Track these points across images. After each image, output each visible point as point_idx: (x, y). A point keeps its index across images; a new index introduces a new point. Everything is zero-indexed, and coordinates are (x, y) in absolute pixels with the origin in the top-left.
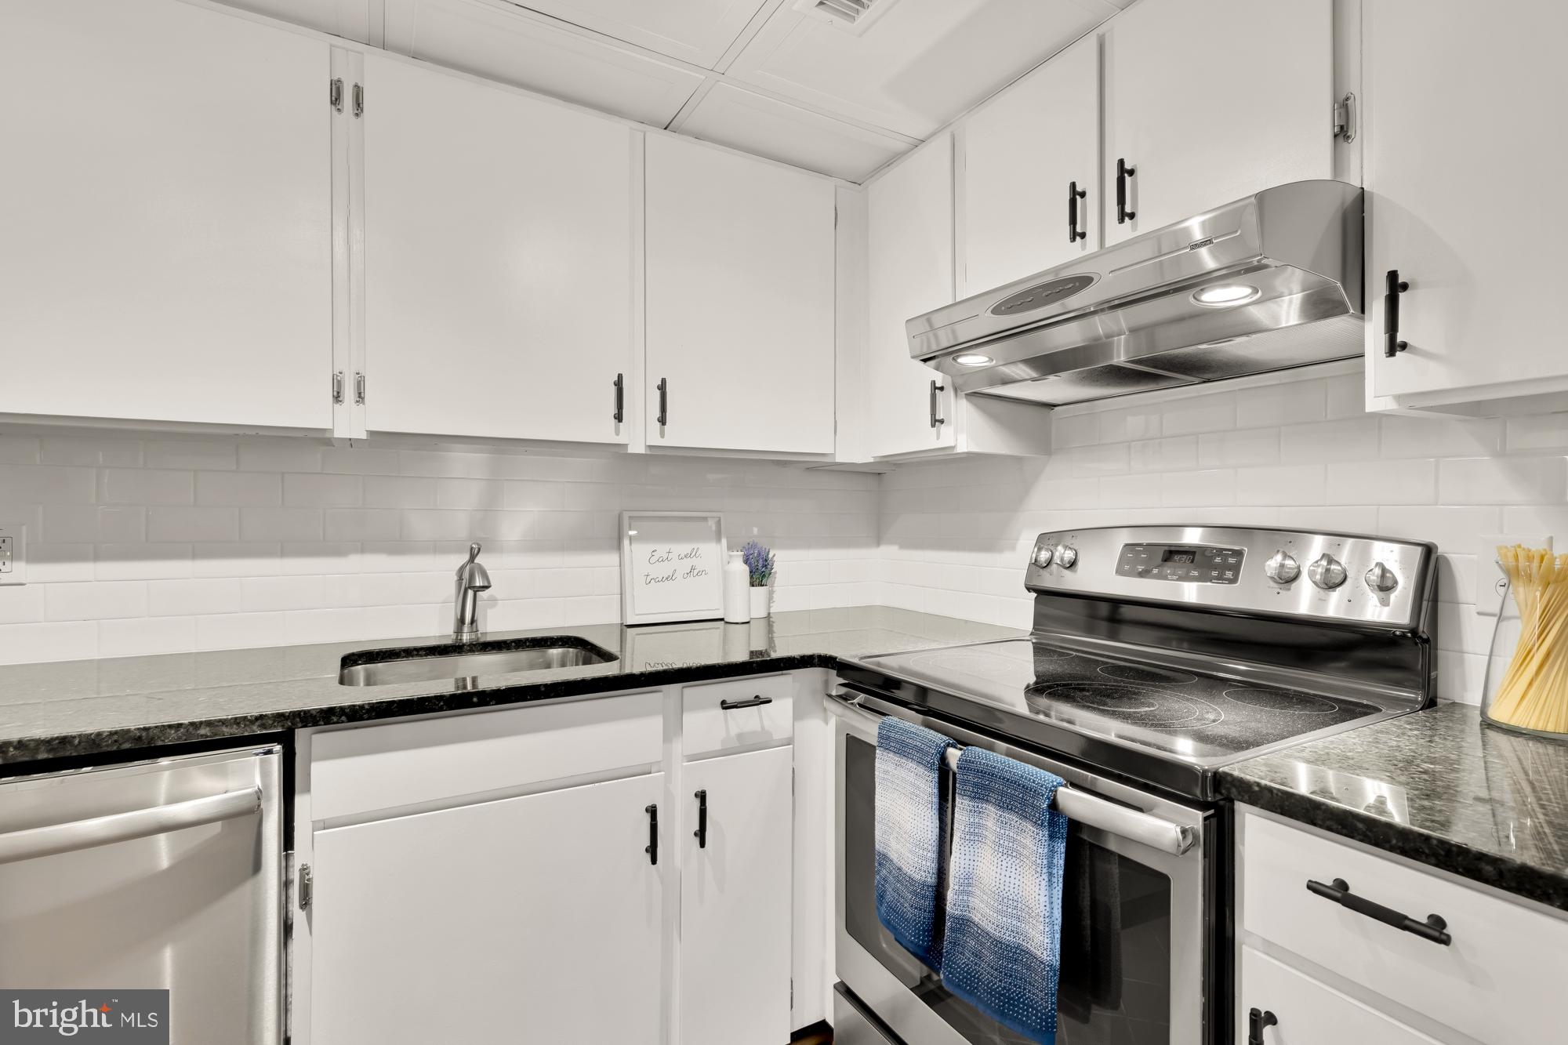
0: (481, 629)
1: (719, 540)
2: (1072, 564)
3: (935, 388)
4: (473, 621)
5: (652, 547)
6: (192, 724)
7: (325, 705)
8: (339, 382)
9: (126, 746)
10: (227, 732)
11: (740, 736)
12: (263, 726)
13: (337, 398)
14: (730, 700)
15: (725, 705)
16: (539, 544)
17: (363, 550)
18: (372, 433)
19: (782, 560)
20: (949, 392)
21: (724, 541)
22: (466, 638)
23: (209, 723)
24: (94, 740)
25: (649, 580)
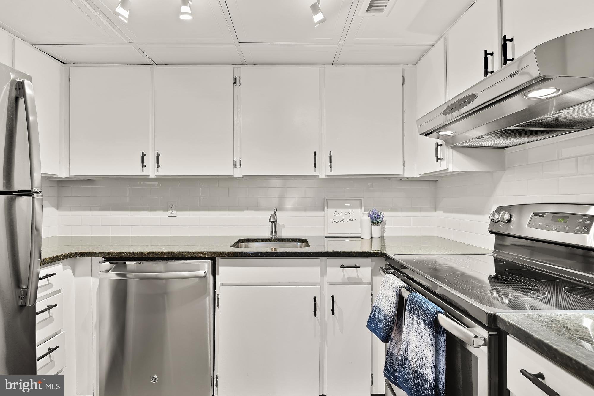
0: (278, 234)
1: (361, 208)
2: (509, 221)
3: (437, 145)
4: (275, 232)
5: (335, 210)
6: (193, 252)
7: (222, 251)
8: (236, 162)
9: (180, 256)
10: (200, 256)
11: (349, 278)
12: (207, 255)
13: (235, 166)
14: (345, 265)
15: (343, 267)
16: (297, 208)
17: (248, 209)
18: (244, 176)
19: (387, 216)
20: (445, 147)
21: (363, 208)
22: (273, 237)
23: (196, 253)
24: (174, 254)
25: (334, 221)
